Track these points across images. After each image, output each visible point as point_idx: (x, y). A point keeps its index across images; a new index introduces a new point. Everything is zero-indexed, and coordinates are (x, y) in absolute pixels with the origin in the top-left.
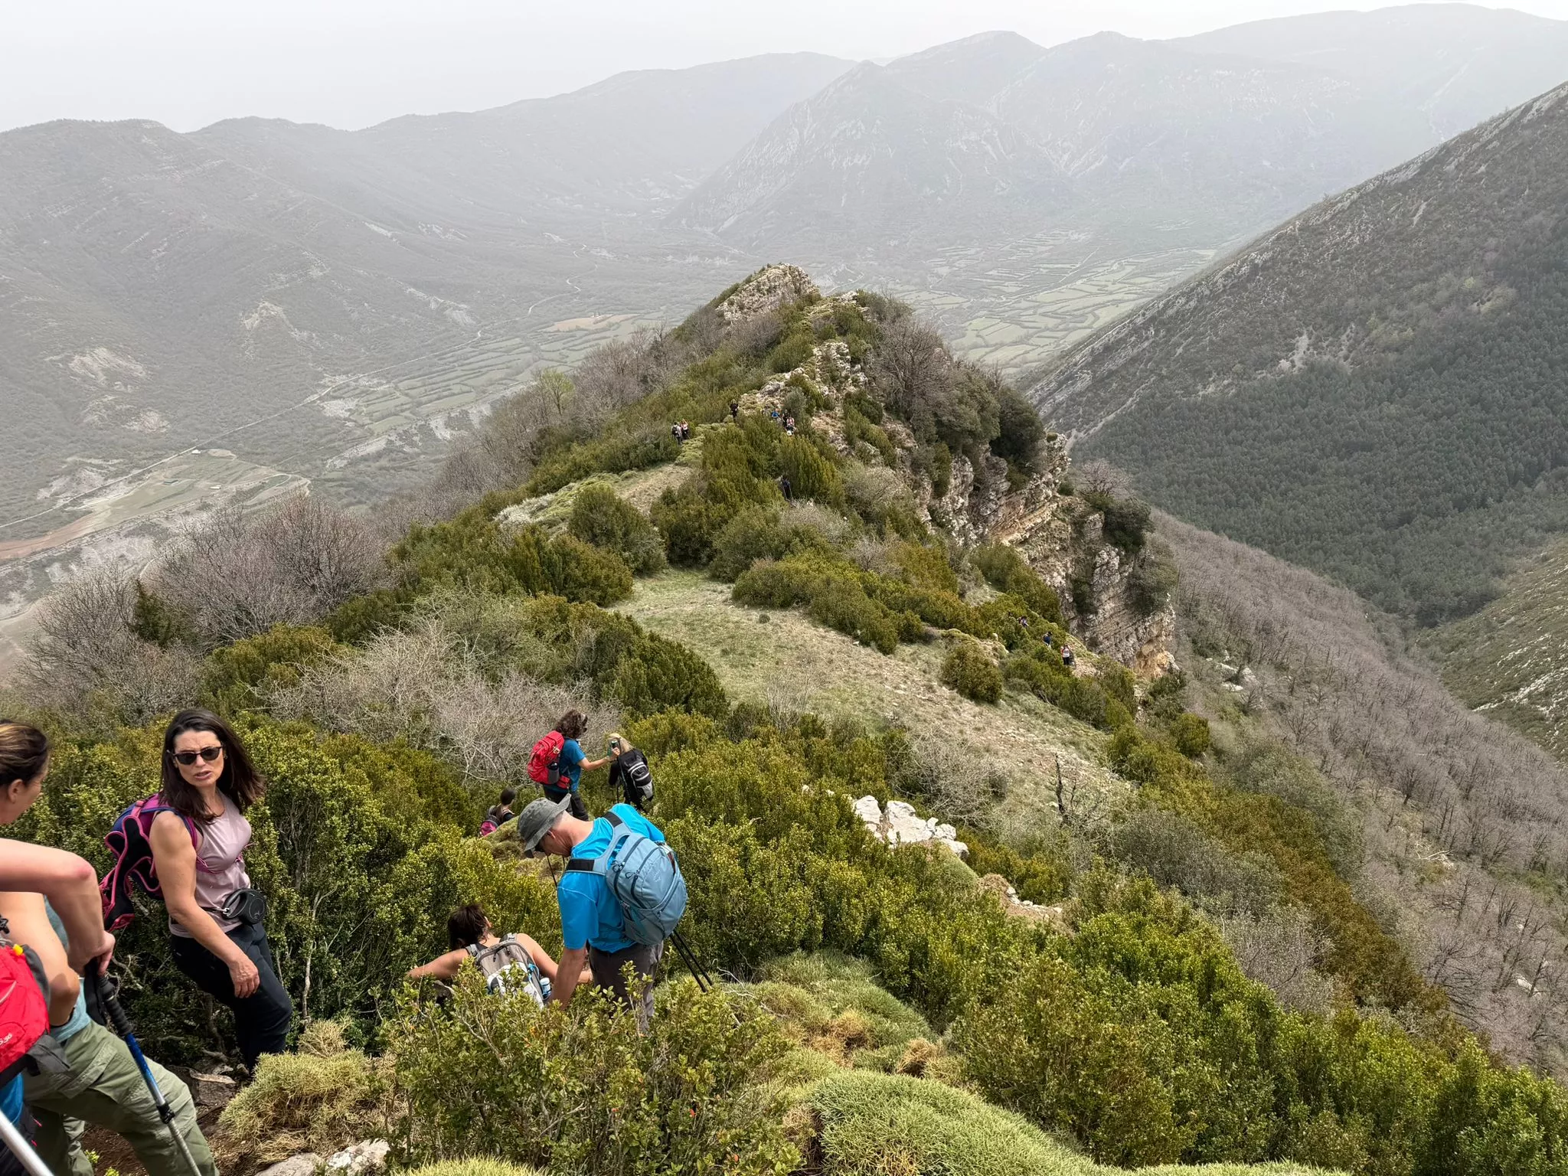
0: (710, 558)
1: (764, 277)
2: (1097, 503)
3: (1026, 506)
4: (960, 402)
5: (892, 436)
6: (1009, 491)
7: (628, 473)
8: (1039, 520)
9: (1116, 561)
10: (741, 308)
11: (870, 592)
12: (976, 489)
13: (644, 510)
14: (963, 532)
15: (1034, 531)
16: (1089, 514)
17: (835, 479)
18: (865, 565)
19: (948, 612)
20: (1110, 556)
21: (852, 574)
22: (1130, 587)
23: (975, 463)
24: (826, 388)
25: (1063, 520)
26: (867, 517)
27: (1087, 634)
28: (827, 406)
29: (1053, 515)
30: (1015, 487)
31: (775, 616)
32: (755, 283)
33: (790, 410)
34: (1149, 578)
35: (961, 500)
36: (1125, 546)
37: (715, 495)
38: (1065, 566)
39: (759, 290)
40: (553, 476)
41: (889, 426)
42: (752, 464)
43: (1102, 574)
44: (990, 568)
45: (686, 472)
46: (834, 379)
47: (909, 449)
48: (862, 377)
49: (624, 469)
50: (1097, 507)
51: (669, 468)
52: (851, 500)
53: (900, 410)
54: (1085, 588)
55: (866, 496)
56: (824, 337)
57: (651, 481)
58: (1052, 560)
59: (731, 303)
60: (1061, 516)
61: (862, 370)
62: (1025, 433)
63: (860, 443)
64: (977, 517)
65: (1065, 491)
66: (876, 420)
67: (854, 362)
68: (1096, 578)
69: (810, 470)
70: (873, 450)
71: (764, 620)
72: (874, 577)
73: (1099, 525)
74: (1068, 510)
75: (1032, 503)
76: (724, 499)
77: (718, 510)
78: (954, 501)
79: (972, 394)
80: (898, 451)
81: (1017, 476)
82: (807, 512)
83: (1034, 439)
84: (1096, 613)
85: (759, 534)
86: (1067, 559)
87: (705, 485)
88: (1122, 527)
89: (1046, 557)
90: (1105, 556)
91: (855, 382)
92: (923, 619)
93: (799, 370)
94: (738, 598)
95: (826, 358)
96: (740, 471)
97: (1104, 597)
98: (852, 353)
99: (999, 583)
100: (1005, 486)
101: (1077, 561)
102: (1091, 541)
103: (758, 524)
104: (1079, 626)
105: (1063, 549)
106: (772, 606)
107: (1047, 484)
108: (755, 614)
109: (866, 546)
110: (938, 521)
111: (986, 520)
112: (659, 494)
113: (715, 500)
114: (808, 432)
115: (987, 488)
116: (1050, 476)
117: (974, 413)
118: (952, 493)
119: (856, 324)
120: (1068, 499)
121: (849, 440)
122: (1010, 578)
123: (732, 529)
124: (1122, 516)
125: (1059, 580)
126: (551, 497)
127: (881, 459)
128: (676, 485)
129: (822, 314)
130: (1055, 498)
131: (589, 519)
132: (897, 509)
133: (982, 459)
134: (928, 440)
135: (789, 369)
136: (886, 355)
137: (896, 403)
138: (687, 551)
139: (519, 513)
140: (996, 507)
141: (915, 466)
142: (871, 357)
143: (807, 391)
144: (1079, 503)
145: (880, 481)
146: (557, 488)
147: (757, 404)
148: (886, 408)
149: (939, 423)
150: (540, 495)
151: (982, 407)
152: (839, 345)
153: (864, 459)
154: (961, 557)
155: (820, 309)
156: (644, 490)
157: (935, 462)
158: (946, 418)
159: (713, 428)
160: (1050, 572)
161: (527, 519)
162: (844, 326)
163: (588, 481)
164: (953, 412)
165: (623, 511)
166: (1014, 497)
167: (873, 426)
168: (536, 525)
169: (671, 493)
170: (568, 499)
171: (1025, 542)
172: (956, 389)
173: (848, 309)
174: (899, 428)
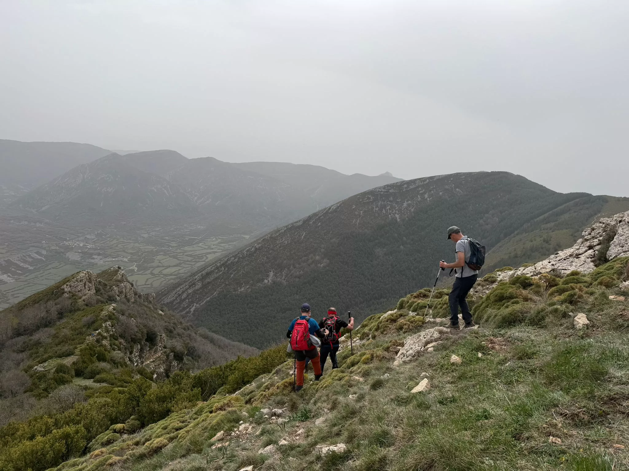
0: (83, 374)
1: (79, 277)
2: (173, 350)
3: (154, 352)
4: (137, 332)
5: (120, 343)
6: (149, 350)
7: (63, 358)
8: (157, 356)
9: (176, 364)
10: (71, 286)
11: (116, 379)
12: (141, 350)
13: (69, 365)
14: (137, 361)
15: (156, 359)
16: (171, 353)
17: (108, 357)
18: (115, 374)
19: (129, 381)
20: (175, 363)
21: (113, 376)
23: (141, 344)
24: (106, 334)
25: (164, 355)
26: (114, 363)
28: (106, 338)
29: (161, 354)
30: (151, 349)
31: (102, 384)
32: (75, 279)
33: (98, 341)
35: (137, 354)
36: (179, 360)
37: (84, 362)
38: (164, 366)
39: (77, 281)
40: (43, 359)
41: (120, 341)
42: (91, 354)
43: (173, 368)
44: (140, 371)
45: (77, 357)
46: (107, 331)
47: (124, 345)
48: (114, 330)
49: (62, 357)
51: (72, 356)
52: (111, 360)
53: (122, 336)
54: (168, 372)
55: (115, 359)
56: (106, 321)
57: (69, 359)
58: (160, 365)
59: (67, 285)
60: (163, 354)
61: (114, 328)
62: (153, 336)
63: (113, 346)
64: (140, 357)
65: (165, 347)
66: (116, 340)
67: (112, 327)
68: (171, 369)
69: (104, 355)
70: (116, 347)
71: (100, 384)
72: (116, 376)
73: (173, 356)
74: (165, 352)
75: (156, 352)
76: (86, 363)
77: (85, 365)
78: (135, 355)
79: (140, 330)
80: (122, 346)
81: (152, 346)
82: (103, 365)
83: (155, 337)
85: (95, 370)
87: (81, 360)
88: (178, 356)
89: (159, 365)
90: (173, 363)
91: (112, 331)
92: (124, 382)
93: (100, 330)
94: (94, 382)
95: (106, 327)
96: (89, 356)
98: (112, 325)
99: (141, 374)
100: (148, 349)
101: (167, 365)
102: (171, 360)
103: (94, 368)
105: (163, 362)
107: (160, 347)
108: (99, 384)
109: (115, 371)
110: (130, 360)
111: (143, 358)
112: (72, 362)
113: (84, 363)
114: (102, 345)
115: (144, 350)
116: (161, 344)
117: (140, 335)
118: (134, 352)
119: (113, 317)
120: (165, 350)
121: (111, 346)
122: (143, 373)
123: (89, 369)
124: (178, 353)
125: (162, 370)
126: (46, 364)
127: (118, 349)
128: (75, 360)
129: (105, 315)
130: (162, 350)
131: (61, 369)
132: (121, 360)
133: (143, 343)
134: (129, 342)
135: (97, 330)
136: (120, 324)
137: (122, 334)
138: (79, 374)
139: (39, 368)
140: (146, 354)
141: (126, 349)
142: (116, 325)
143: (102, 335)
144: (168, 351)
145: (117, 354)
146: (45, 361)
147: (90, 339)
148: (119, 336)
149: (131, 338)
150: (41, 363)
151: (142, 333)
152: (109, 323)
153: (114, 350)
154: (133, 370)
155: (104, 313)
156: (68, 361)
157: (130, 347)
158: (133, 337)
159: (81, 346)
160: (160, 368)
161: (43, 369)
162: (110, 317)
163: (54, 360)
164: (135, 335)
165: (67, 367)
166: (151, 351)
167: (116, 341)
168: (46, 371)
169: (74, 362)
170: (51, 365)
171: (153, 361)
172: (136, 329)
173: (111, 312)
174: (122, 341)
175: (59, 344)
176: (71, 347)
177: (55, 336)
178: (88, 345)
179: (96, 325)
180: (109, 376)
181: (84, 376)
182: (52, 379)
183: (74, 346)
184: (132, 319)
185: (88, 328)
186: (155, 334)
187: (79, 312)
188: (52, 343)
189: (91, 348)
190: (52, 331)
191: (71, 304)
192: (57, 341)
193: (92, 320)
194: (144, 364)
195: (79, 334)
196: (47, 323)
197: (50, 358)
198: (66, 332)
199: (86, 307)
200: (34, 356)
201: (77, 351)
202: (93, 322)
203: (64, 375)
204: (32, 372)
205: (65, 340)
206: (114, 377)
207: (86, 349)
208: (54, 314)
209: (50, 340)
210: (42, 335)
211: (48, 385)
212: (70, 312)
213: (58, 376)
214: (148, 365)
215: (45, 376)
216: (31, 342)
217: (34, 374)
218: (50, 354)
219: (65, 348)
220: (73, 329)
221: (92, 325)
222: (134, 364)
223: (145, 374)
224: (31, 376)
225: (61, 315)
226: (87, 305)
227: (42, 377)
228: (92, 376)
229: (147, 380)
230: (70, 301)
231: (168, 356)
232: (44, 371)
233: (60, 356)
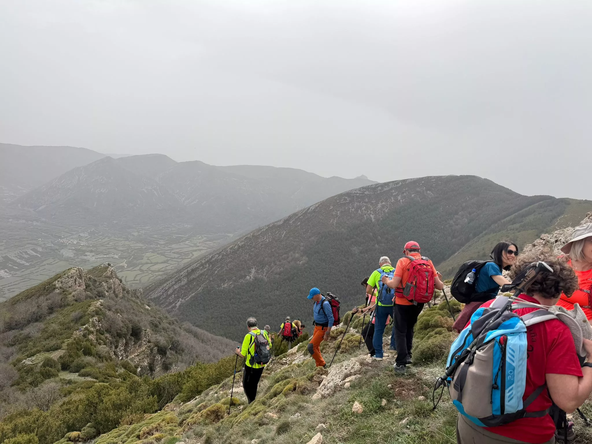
0: (69, 368)
1: (70, 273)
2: (157, 345)
3: (139, 347)
4: (123, 327)
5: (106, 338)
6: (134, 344)
7: (51, 352)
8: (142, 350)
9: (160, 358)
10: (62, 282)
11: (100, 373)
12: (126, 344)
13: (56, 359)
14: (122, 355)
15: (140, 353)
16: (154, 347)
17: (94, 350)
18: (99, 368)
19: (112, 375)
20: (158, 357)
21: (97, 370)
22: (163, 364)
23: (126, 339)
24: (92, 329)
25: (148, 349)
26: (100, 357)
27: (153, 376)
28: (92, 333)
29: (146, 348)
30: (135, 343)
31: (86, 378)
32: (67, 275)
33: (84, 336)
34: (168, 361)
35: (122, 348)
36: (162, 355)
37: (70, 356)
39: (68, 277)
40: (32, 353)
41: (106, 335)
42: (77, 348)
43: (156, 361)
44: (124, 365)
45: (64, 351)
46: (94, 326)
47: (110, 340)
49: (50, 351)
50: (156, 346)
51: (60, 350)
52: (97, 354)
53: (108, 331)
54: (152, 365)
55: (100, 353)
56: (93, 316)
57: (56, 353)
59: (59, 281)
61: (101, 323)
62: (138, 331)
63: (99, 341)
64: (125, 351)
65: (149, 342)
66: (102, 334)
67: (99, 322)
68: (155, 363)
69: (90, 349)
70: (102, 342)
71: (85, 378)
72: (101, 370)
73: (156, 350)
74: (149, 347)
75: (140, 346)
76: (72, 357)
77: (71, 359)
78: (120, 349)
79: (125, 325)
80: (107, 340)
81: (136, 341)
82: (88, 359)
83: (140, 333)
84: (155, 371)
85: (80, 363)
86: (148, 359)
87: (68, 354)
88: (161, 350)
89: (143, 359)
90: (157, 357)
91: (99, 326)
92: (108, 376)
93: (87, 325)
94: (79, 375)
95: (93, 322)
96: (75, 351)
97: (157, 367)
98: (98, 320)
99: (125, 368)
100: (133, 343)
101: (151, 359)
102: (154, 354)
103: (80, 362)
104: (151, 375)
105: (147, 356)
106: (85, 376)
107: (144, 341)
108: (83, 378)
109: (100, 365)
110: (115, 354)
111: (128, 352)
112: (59, 356)
114: (88, 340)
115: (129, 344)
116: (145, 339)
117: (125, 330)
118: (119, 347)
119: (100, 312)
120: (149, 344)
121: (97, 340)
123: (75, 363)
124: (161, 347)
125: (146, 364)
126: (34, 358)
127: (103, 343)
128: (62, 354)
129: (92, 310)
130: (146, 344)
131: (48, 363)
132: (106, 355)
133: (128, 338)
134: (114, 337)
135: (84, 325)
136: (106, 319)
137: (108, 329)
138: (65, 367)
139: (28, 362)
140: (131, 348)
141: (111, 343)
142: (103, 320)
143: (88, 330)
144: (152, 345)
145: (103, 349)
146: (33, 355)
147: (77, 334)
148: (105, 331)
149: (117, 333)
150: (30, 357)
151: (127, 327)
152: (96, 318)
153: (100, 344)
154: (118, 364)
155: (92, 308)
156: (55, 355)
157: (116, 341)
158: (119, 331)
159: (68, 341)
160: (144, 362)
161: (31, 363)
162: (97, 313)
163: (42, 354)
164: (120, 330)
165: (54, 361)
166: (135, 346)
167: (102, 336)
168: (33, 364)
169: (61, 356)
170: (39, 359)
171: (138, 355)
172: (122, 324)
173: (98, 308)
174: (108, 335)
175: (48, 338)
176: (59, 342)
177: (44, 331)
178: (75, 339)
179: (83, 320)
180: (94, 370)
181: (70, 369)
182: (38, 373)
183: (61, 341)
184: (118, 314)
185: (76, 323)
186: (139, 329)
187: (69, 307)
188: (41, 337)
189: (78, 342)
190: (41, 325)
191: (61, 300)
192: (46, 335)
193: (80, 315)
194: (129, 358)
195: (67, 328)
196: (37, 318)
197: (39, 352)
198: (55, 326)
199: (75, 302)
200: (24, 349)
201: (64, 346)
202: (81, 317)
203: (50, 369)
204: (20, 365)
205: (53, 335)
206: (99, 371)
207: (72, 343)
208: (45, 310)
209: (39, 335)
210: (33, 330)
211: (34, 378)
212: (61, 307)
213: (44, 369)
214: (132, 359)
215: (32, 369)
216: (21, 336)
217: (22, 368)
218: (38, 348)
219: (53, 342)
220: (62, 324)
221: (79, 320)
222: (119, 358)
223: (129, 367)
224: (19, 370)
225: (51, 310)
226: (76, 301)
227: (29, 370)
228: (77, 369)
229: (131, 373)
230: (61, 297)
231: (152, 350)
232: (31, 365)
233: (48, 350)
